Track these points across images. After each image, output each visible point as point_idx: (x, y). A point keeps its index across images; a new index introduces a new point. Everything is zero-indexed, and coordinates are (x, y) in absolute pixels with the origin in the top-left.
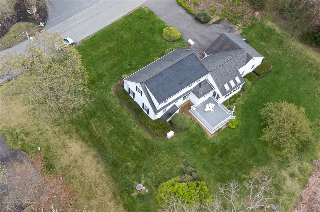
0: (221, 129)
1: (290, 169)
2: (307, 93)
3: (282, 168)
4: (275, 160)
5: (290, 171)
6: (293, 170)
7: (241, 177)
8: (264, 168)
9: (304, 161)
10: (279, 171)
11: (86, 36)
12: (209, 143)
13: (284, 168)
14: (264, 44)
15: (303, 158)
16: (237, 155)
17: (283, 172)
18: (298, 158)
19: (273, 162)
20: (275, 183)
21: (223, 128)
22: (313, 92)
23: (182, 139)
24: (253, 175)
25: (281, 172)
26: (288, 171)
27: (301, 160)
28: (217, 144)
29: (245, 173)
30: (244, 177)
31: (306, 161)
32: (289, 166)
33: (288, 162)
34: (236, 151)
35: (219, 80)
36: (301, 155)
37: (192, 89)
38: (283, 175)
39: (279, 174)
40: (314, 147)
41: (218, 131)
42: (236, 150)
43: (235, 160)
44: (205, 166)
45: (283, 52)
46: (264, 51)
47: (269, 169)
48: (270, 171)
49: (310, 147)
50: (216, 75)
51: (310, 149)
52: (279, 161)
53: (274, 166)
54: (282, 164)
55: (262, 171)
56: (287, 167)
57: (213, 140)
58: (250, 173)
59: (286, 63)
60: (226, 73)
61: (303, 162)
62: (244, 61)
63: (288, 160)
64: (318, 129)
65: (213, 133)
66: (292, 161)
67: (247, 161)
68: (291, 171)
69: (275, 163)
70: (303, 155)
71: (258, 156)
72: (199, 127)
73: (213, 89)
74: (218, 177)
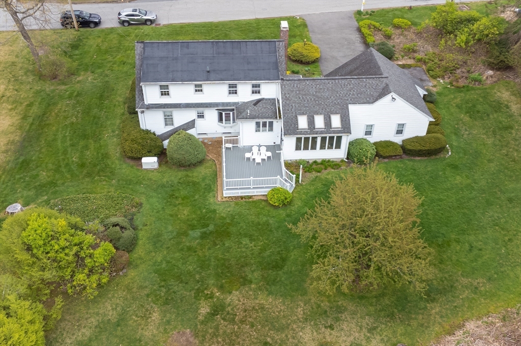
0: (250, 197)
1: (331, 334)
2: (497, 226)
3: (312, 323)
4: (310, 299)
5: (327, 337)
6: (334, 340)
7: (206, 289)
8: (271, 300)
9: (378, 337)
10: (300, 324)
11: (182, 22)
12: (205, 208)
13: (316, 324)
14: (468, 119)
15: (381, 330)
16: (239, 250)
17: (308, 329)
18: (368, 325)
19: (301, 300)
20: (269, 340)
21: (255, 198)
22: (515, 231)
23: (165, 180)
24: (235, 298)
25: (303, 328)
26: (321, 336)
27: (372, 330)
28: (218, 215)
29: (221, 288)
30: (212, 293)
31: (382, 340)
32: (331, 327)
33: (337, 319)
34: (241, 243)
35: (293, 103)
36: (381, 323)
37: (238, 103)
38: (304, 336)
39: (294, 330)
40: (429, 323)
41: (242, 198)
42: (245, 241)
43: (225, 256)
44: (159, 235)
45: (497, 142)
46: (458, 128)
47: (282, 308)
48: (279, 312)
49: (416, 319)
50: (292, 91)
51: (414, 323)
52: (319, 306)
53: (297, 309)
54: (320, 315)
55: (262, 304)
56: (326, 327)
57: (218, 207)
58: (234, 292)
59: (490, 161)
60: (317, 97)
61: (375, 338)
62: (372, 96)
63: (340, 315)
64: (467, 297)
65: (229, 197)
66: (347, 321)
67: (247, 269)
68: (329, 340)
69: (305, 305)
70: (386, 324)
71: (280, 272)
72: (213, 178)
73: (277, 118)
74: (164, 266)
